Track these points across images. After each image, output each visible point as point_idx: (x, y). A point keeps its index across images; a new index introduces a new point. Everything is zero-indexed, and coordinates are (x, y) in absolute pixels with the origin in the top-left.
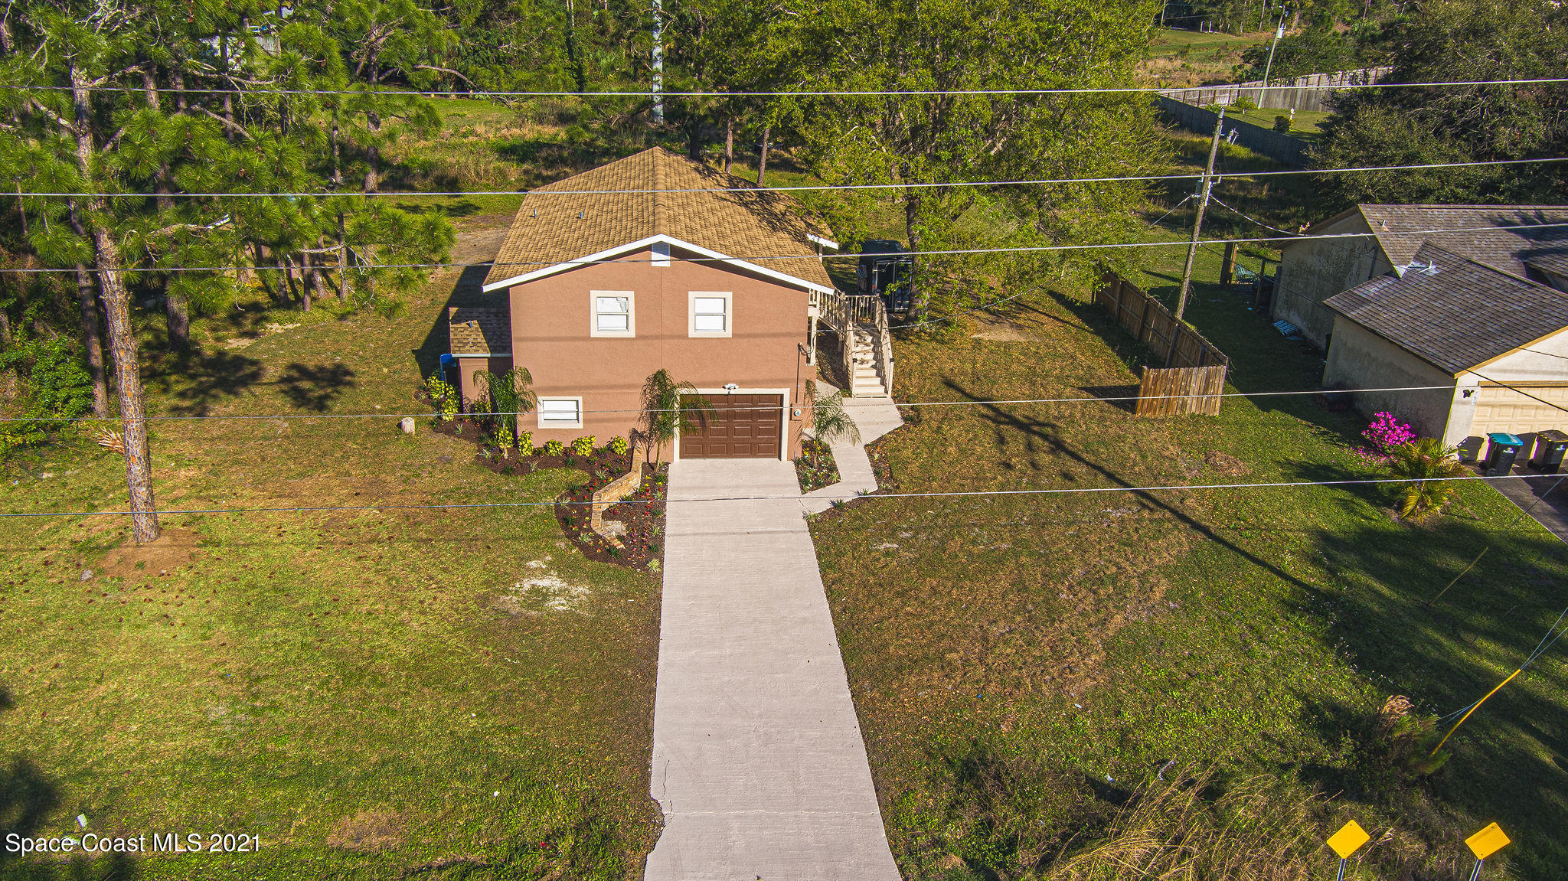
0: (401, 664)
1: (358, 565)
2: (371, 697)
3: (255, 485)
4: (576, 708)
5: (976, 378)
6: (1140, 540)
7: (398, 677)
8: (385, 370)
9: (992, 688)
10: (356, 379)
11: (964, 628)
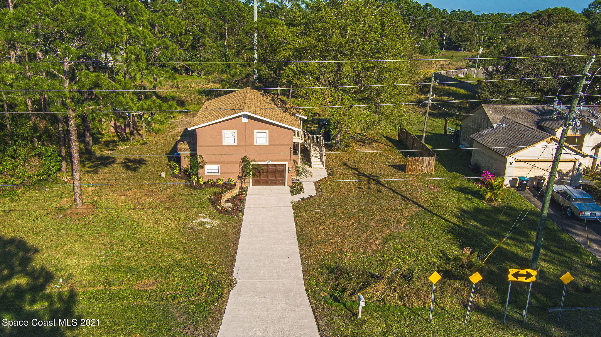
0: (158, 241)
1: (145, 214)
2: (148, 250)
3: (113, 192)
4: (212, 253)
5: (354, 162)
6: (400, 209)
7: (157, 245)
8: (157, 159)
9: (344, 249)
10: (147, 162)
11: (338, 233)
